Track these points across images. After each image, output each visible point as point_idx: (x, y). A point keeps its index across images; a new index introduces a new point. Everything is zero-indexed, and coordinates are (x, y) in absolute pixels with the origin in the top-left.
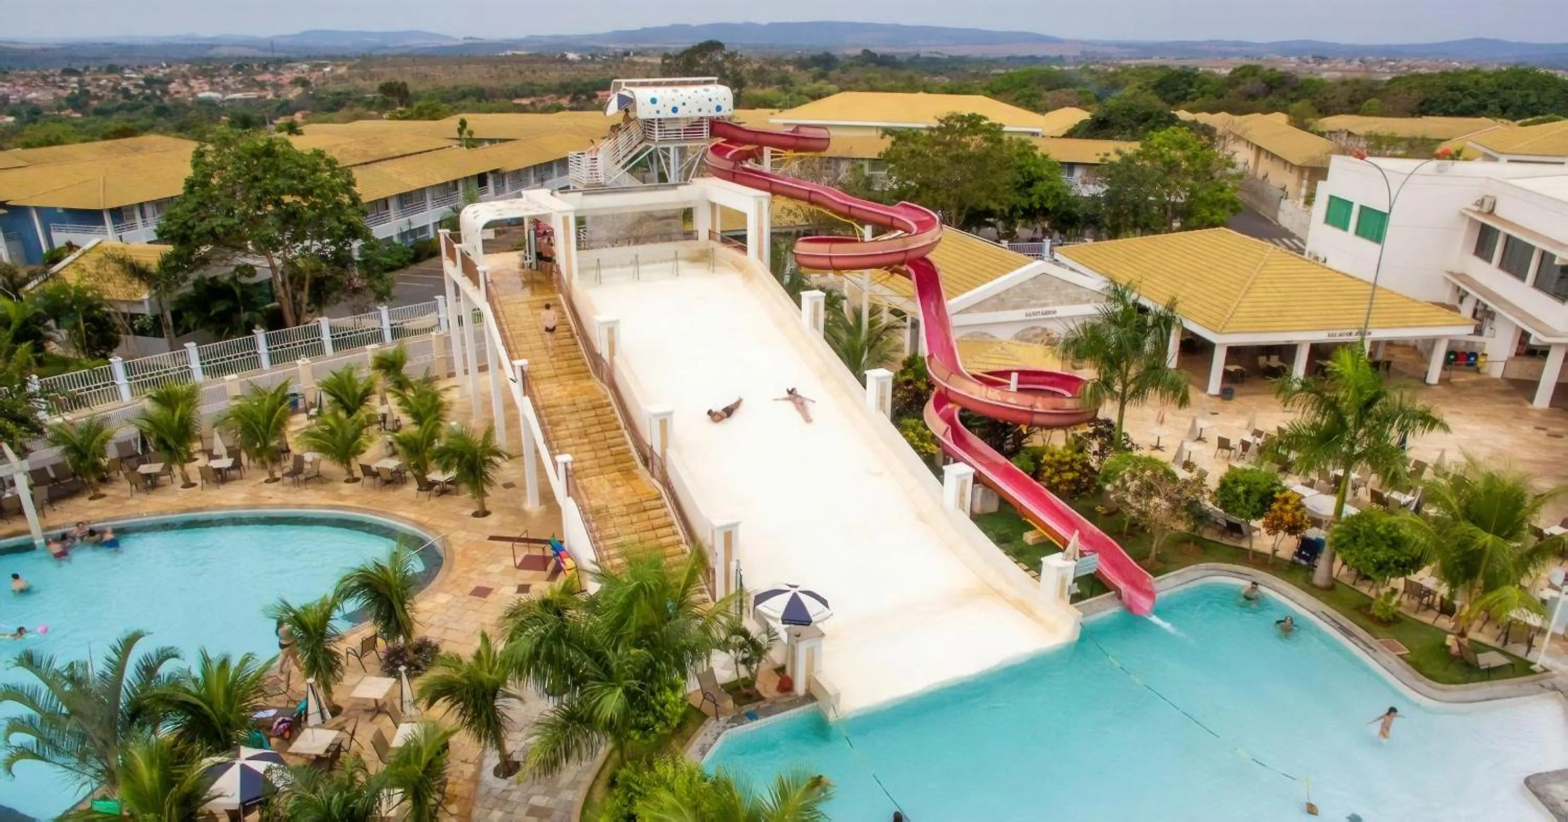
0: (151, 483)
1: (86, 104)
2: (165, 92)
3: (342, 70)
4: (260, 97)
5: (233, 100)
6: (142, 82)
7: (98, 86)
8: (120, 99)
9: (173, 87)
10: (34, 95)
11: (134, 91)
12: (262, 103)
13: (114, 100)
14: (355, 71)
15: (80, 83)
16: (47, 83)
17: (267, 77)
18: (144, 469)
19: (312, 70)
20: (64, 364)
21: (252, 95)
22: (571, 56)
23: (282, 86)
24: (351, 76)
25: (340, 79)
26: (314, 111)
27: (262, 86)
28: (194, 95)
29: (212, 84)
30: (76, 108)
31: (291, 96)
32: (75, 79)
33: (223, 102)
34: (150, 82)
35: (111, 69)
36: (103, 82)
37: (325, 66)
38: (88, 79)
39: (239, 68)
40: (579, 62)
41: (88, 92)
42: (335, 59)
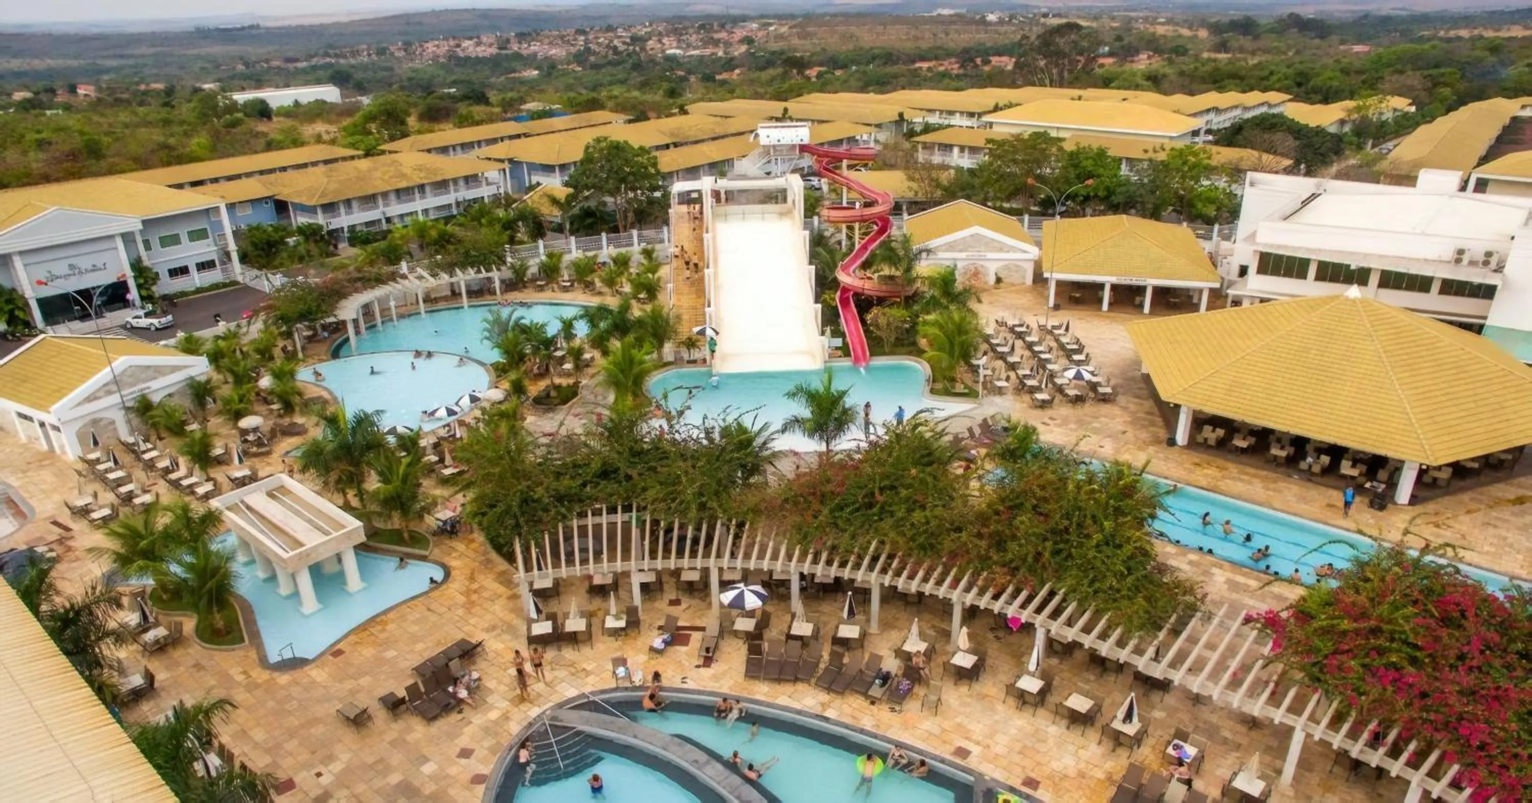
0: (541, 289)
1: (587, 60)
2: (643, 49)
3: (784, 29)
4: (713, 54)
5: (692, 56)
6: (628, 40)
7: (598, 44)
8: (611, 56)
9: (651, 44)
10: (553, 52)
11: (622, 48)
12: (714, 60)
13: (606, 56)
14: (795, 30)
15: (586, 41)
16: (564, 42)
17: (723, 35)
18: (539, 283)
19: (759, 29)
20: (522, 242)
21: (708, 52)
22: (991, 17)
23: (731, 44)
24: (790, 35)
25: (780, 37)
26: (750, 69)
27: (716, 43)
28: (663, 51)
29: (679, 41)
30: (579, 63)
31: (736, 53)
32: (582, 38)
33: (684, 57)
34: (635, 39)
35: (610, 29)
36: (601, 40)
37: (771, 24)
38: (591, 37)
39: (702, 27)
40: (997, 24)
41: (589, 48)
42: (781, 18)
